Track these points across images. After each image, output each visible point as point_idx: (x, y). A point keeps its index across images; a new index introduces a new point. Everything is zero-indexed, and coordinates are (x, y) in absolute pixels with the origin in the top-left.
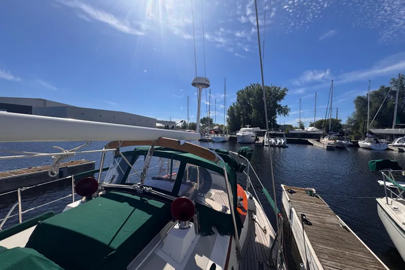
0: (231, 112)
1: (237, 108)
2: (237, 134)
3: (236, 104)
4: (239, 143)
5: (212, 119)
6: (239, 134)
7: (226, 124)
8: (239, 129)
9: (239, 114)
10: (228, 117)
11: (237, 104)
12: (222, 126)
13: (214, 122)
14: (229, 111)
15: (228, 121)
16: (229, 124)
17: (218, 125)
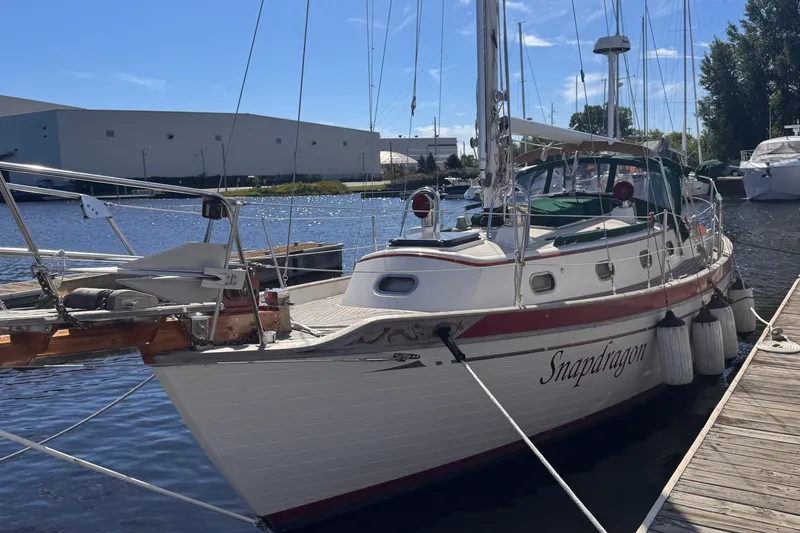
0: (719, 70)
1: (747, 46)
2: (744, 165)
3: (742, 31)
4: (751, 200)
5: (627, 111)
6: (754, 163)
7: (697, 129)
8: (751, 145)
9: (759, 77)
10: (703, 93)
11: (750, 29)
12: (677, 137)
13: (637, 124)
14: (707, 68)
15: (703, 111)
16: (710, 124)
17: (656, 135)
